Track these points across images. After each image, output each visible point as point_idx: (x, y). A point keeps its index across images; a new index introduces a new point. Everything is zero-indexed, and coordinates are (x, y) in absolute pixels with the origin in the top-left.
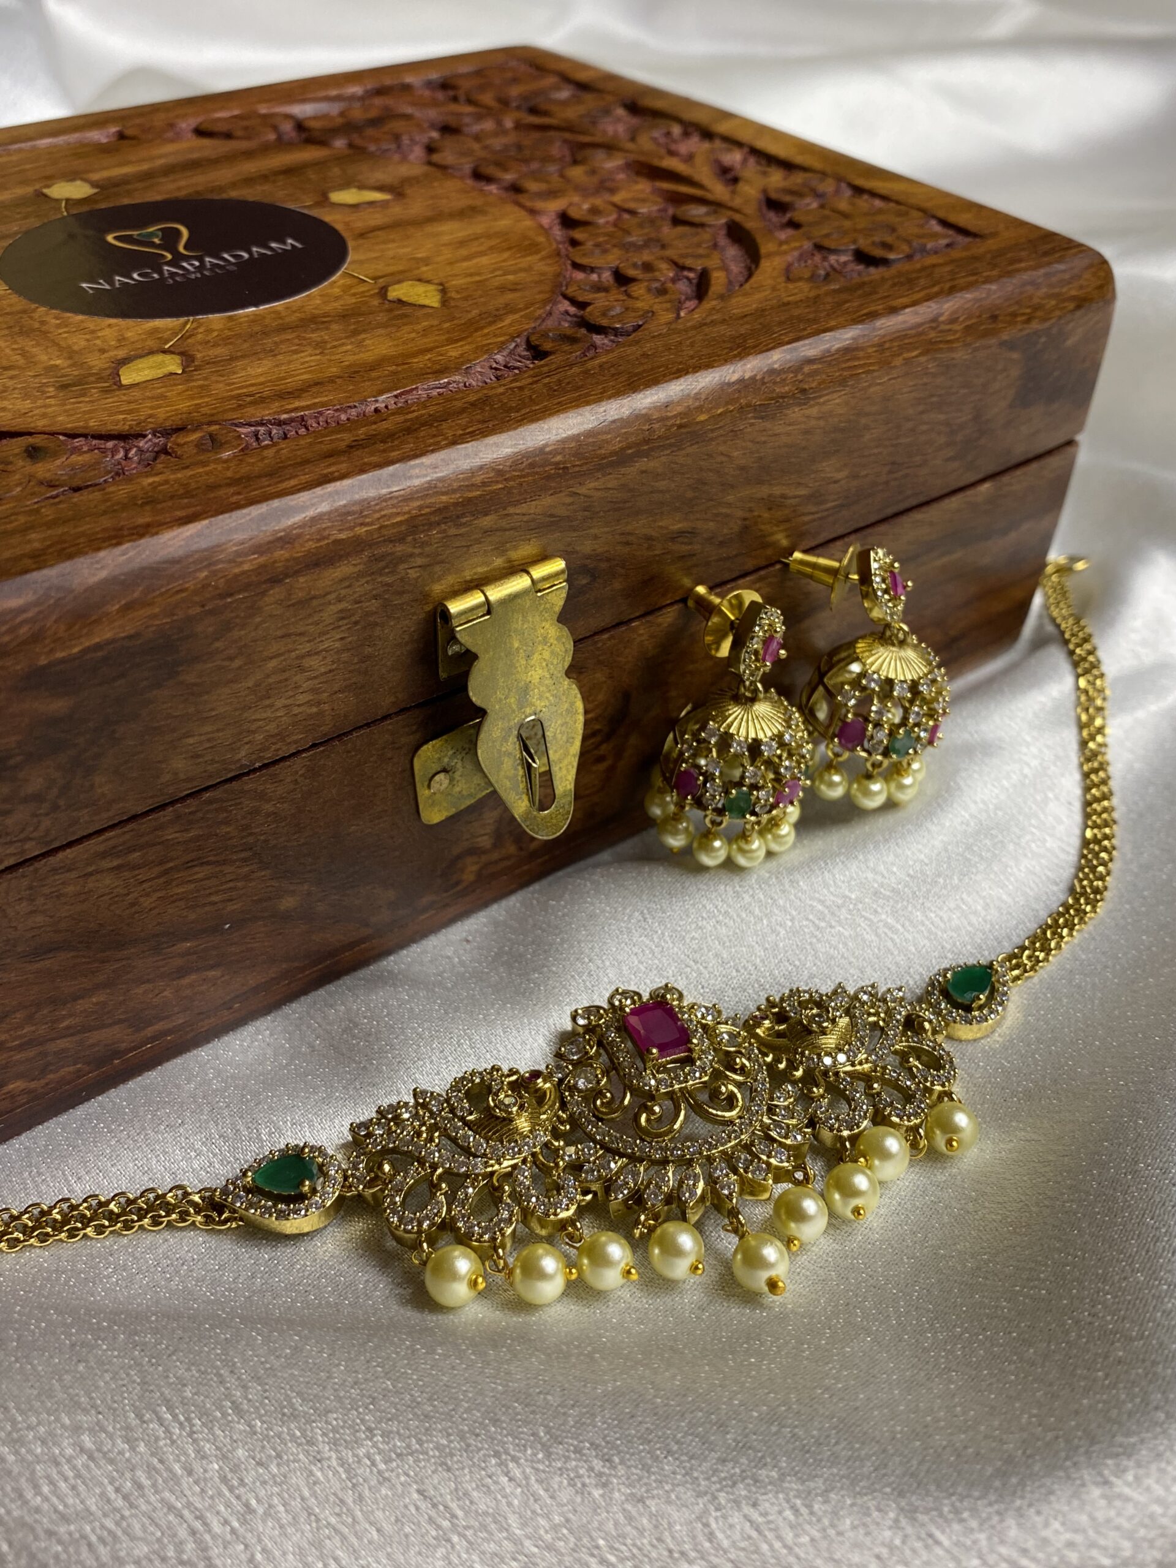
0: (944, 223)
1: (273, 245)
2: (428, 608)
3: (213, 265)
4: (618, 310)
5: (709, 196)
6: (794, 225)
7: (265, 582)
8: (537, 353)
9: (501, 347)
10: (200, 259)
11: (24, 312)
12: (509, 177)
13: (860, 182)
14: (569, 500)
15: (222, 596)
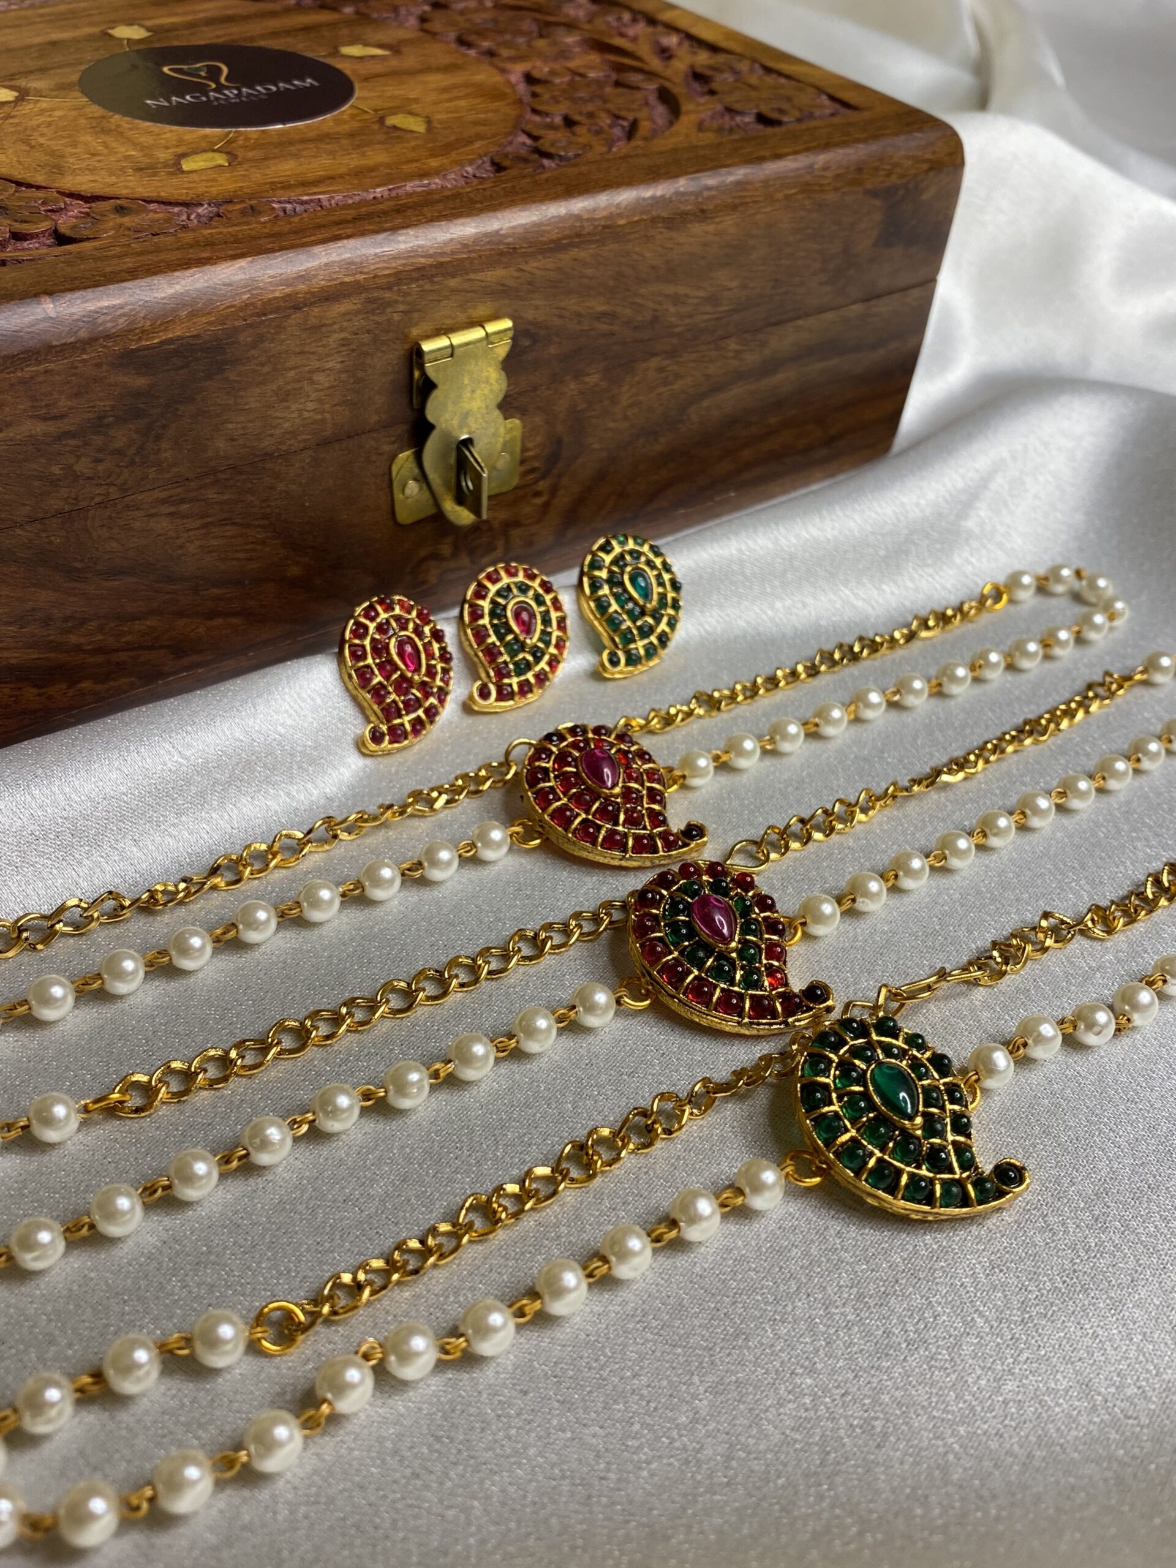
0: (832, 98)
1: (296, 82)
2: (407, 346)
3: (249, 95)
4: (564, 144)
5: (646, 67)
6: (712, 93)
7: (289, 308)
8: (498, 168)
9: (471, 162)
10: (238, 89)
11: (104, 117)
12: (486, 44)
13: (771, 64)
14: (516, 274)
15: (259, 315)
